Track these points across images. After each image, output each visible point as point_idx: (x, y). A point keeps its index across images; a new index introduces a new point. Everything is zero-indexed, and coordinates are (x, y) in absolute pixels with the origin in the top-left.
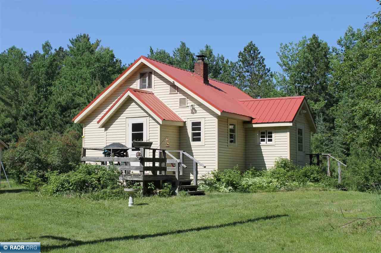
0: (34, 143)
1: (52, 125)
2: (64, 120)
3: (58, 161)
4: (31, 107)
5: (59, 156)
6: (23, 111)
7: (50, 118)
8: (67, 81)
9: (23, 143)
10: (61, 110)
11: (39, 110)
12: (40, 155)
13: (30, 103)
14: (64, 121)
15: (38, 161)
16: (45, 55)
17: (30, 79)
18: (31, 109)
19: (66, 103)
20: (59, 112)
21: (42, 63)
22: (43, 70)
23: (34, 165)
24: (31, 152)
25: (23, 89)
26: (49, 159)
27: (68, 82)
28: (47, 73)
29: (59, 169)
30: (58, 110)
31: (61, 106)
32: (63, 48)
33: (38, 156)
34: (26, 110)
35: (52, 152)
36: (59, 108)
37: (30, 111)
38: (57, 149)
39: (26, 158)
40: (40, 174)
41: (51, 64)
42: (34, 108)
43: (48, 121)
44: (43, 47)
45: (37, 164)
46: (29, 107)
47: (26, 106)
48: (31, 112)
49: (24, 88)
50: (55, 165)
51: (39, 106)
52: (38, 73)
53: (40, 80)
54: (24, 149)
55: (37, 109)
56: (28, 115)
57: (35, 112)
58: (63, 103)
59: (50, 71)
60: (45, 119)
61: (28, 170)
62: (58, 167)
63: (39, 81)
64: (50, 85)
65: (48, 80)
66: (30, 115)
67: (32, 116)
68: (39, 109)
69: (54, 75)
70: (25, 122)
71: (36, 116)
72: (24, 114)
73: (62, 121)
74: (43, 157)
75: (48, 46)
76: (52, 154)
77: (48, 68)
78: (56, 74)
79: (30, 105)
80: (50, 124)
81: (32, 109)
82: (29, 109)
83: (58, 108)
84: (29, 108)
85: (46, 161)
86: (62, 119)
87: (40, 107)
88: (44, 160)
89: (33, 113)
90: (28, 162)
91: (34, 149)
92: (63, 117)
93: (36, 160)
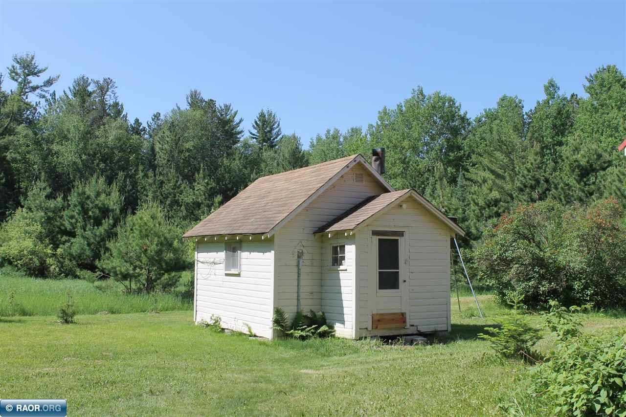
0: (530, 226)
1: (565, 200)
2: (586, 189)
3: (581, 262)
4: (530, 174)
5: (582, 252)
6: (519, 181)
7: (562, 188)
8: (586, 135)
9: (507, 226)
10: (579, 173)
11: (543, 178)
12: (541, 250)
13: (528, 167)
14: (586, 192)
15: (539, 262)
16: (549, 100)
17: (529, 138)
18: (530, 177)
19: (588, 162)
20: (577, 178)
21: (546, 112)
22: (548, 122)
23: (530, 270)
24: (522, 243)
25: (520, 153)
26: (561, 258)
27: (588, 137)
28: (555, 126)
29: (584, 279)
30: (575, 173)
31: (579, 166)
32: (576, 95)
33: (537, 251)
34: (523, 178)
35: (567, 243)
36: (577, 170)
37: (530, 179)
38: (578, 236)
39: (514, 255)
40: (544, 289)
41: (559, 112)
42: (535, 174)
43: (560, 194)
44: (545, 89)
45: (537, 269)
46: (527, 173)
47: (523, 172)
48: (530, 181)
49: (522, 152)
50: (573, 269)
51: (543, 171)
52: (541, 128)
53: (545, 138)
54: (510, 237)
55: (540, 177)
56: (525, 186)
57: (538, 182)
58: (583, 162)
59: (558, 122)
60: (554, 190)
61: (519, 281)
62: (581, 274)
63: (543, 139)
64: (560, 144)
65: (557, 137)
66: (529, 186)
67: (533, 188)
68: (543, 176)
69: (565, 128)
70: (523, 198)
71: (539, 186)
72: (520, 185)
73: (583, 191)
74: (548, 254)
75: (553, 86)
76: (567, 246)
77: (556, 118)
78: (568, 127)
79: (529, 171)
80: (562, 198)
81: (533, 177)
82: (528, 177)
83: (573, 171)
84: (528, 175)
85: (555, 262)
86: (583, 188)
87: (545, 172)
88: (551, 261)
89: (533, 183)
90: (517, 265)
91: (530, 239)
92: (584, 185)
93: (533, 259)
